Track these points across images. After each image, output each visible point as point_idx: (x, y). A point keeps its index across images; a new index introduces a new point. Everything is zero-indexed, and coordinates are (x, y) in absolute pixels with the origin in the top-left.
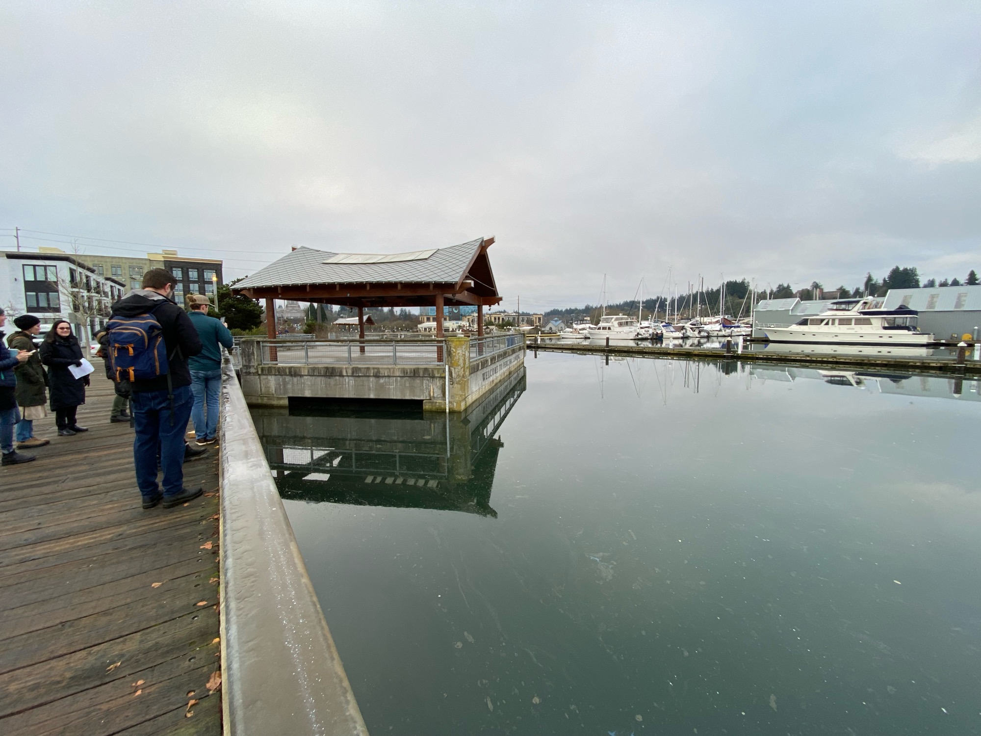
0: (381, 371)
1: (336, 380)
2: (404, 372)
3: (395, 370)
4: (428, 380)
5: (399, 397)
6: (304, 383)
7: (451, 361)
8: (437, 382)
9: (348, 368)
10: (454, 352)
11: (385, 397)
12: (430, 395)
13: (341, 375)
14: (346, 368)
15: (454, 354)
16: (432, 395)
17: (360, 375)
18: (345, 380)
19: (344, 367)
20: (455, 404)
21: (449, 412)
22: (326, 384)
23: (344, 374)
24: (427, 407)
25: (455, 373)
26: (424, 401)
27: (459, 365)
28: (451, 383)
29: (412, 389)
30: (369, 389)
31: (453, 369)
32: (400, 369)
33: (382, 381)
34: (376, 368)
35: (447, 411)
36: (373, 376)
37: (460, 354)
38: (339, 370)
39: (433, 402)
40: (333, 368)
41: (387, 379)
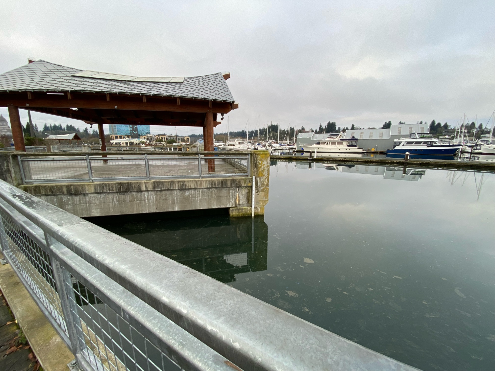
0: (187, 184)
1: (133, 196)
2: (212, 184)
3: (202, 182)
4: (234, 190)
5: (206, 207)
6: (90, 202)
7: (257, 172)
8: (242, 191)
9: (148, 183)
10: (260, 164)
11: (191, 209)
12: (236, 202)
13: (139, 190)
14: (145, 183)
15: (260, 166)
16: (237, 202)
17: (163, 189)
18: (144, 195)
19: (143, 181)
20: (259, 209)
21: (255, 216)
22: (119, 201)
23: (144, 188)
24: (234, 213)
25: (260, 182)
26: (231, 209)
27: (264, 175)
28: (257, 191)
29: (219, 198)
30: (173, 202)
31: (259, 179)
32: (208, 182)
33: (187, 193)
34: (181, 182)
35: (253, 215)
36: (178, 189)
37: (266, 166)
38: (137, 186)
39: (240, 209)
40: (128, 183)
41: (193, 191)
